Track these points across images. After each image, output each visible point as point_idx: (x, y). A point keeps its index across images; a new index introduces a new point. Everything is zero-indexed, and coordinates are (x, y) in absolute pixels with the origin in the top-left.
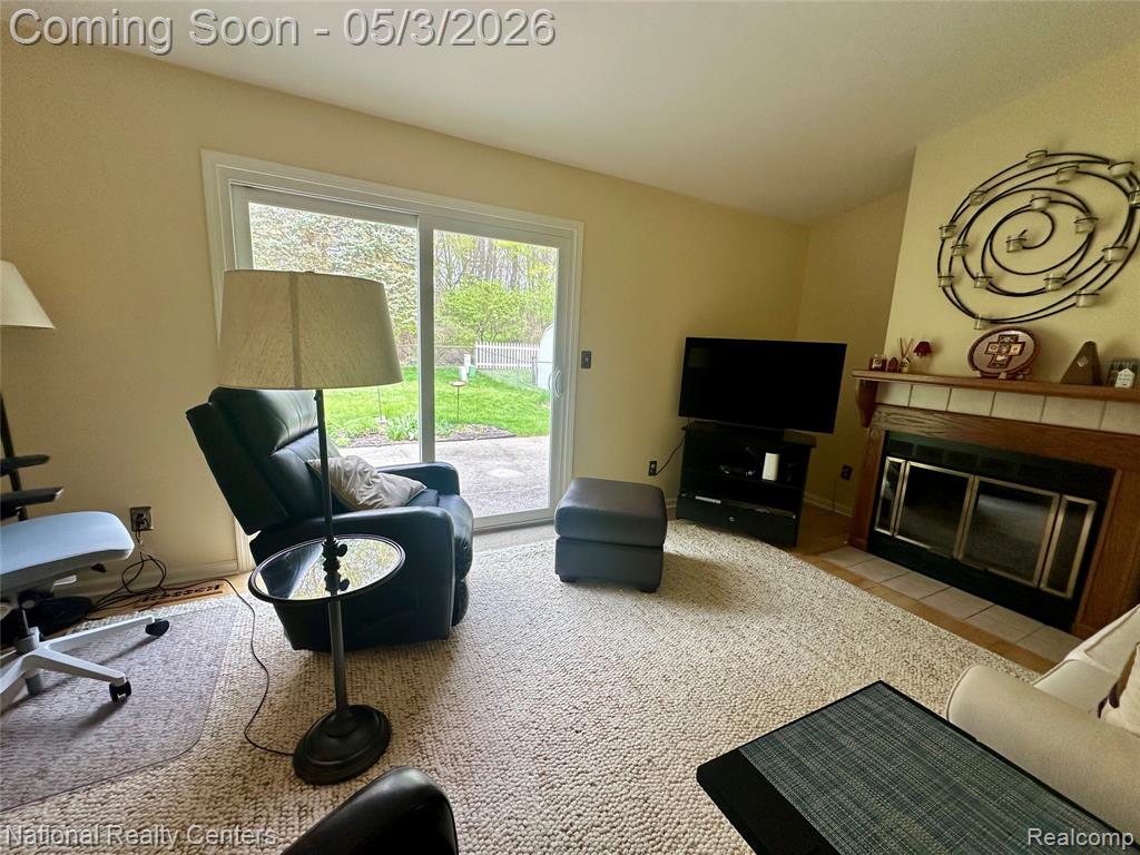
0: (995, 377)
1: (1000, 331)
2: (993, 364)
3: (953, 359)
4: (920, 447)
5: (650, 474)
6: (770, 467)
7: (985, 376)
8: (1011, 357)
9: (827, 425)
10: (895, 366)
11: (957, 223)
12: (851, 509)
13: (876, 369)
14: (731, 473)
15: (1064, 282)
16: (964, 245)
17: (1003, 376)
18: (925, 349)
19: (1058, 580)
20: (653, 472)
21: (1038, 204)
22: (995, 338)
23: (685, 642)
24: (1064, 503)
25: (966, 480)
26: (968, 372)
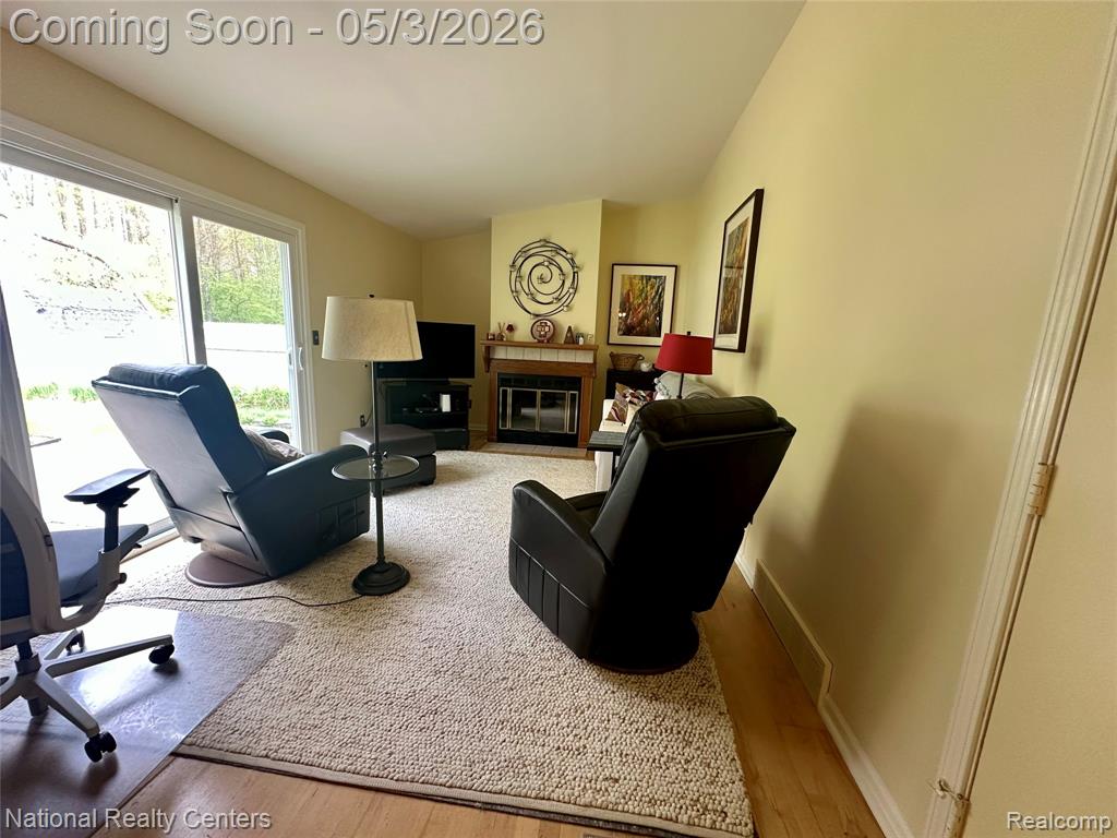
0: (543, 342)
1: (540, 320)
2: (541, 336)
3: (523, 333)
4: (515, 379)
6: (446, 403)
7: (539, 342)
8: (546, 333)
9: (471, 374)
10: (500, 338)
11: (516, 264)
12: (486, 426)
13: (491, 339)
14: (424, 412)
15: (558, 299)
16: (520, 277)
17: (545, 341)
18: (511, 328)
19: (571, 429)
20: (363, 424)
21: (546, 263)
22: (538, 323)
24: (569, 394)
25: (536, 392)
26: (532, 340)
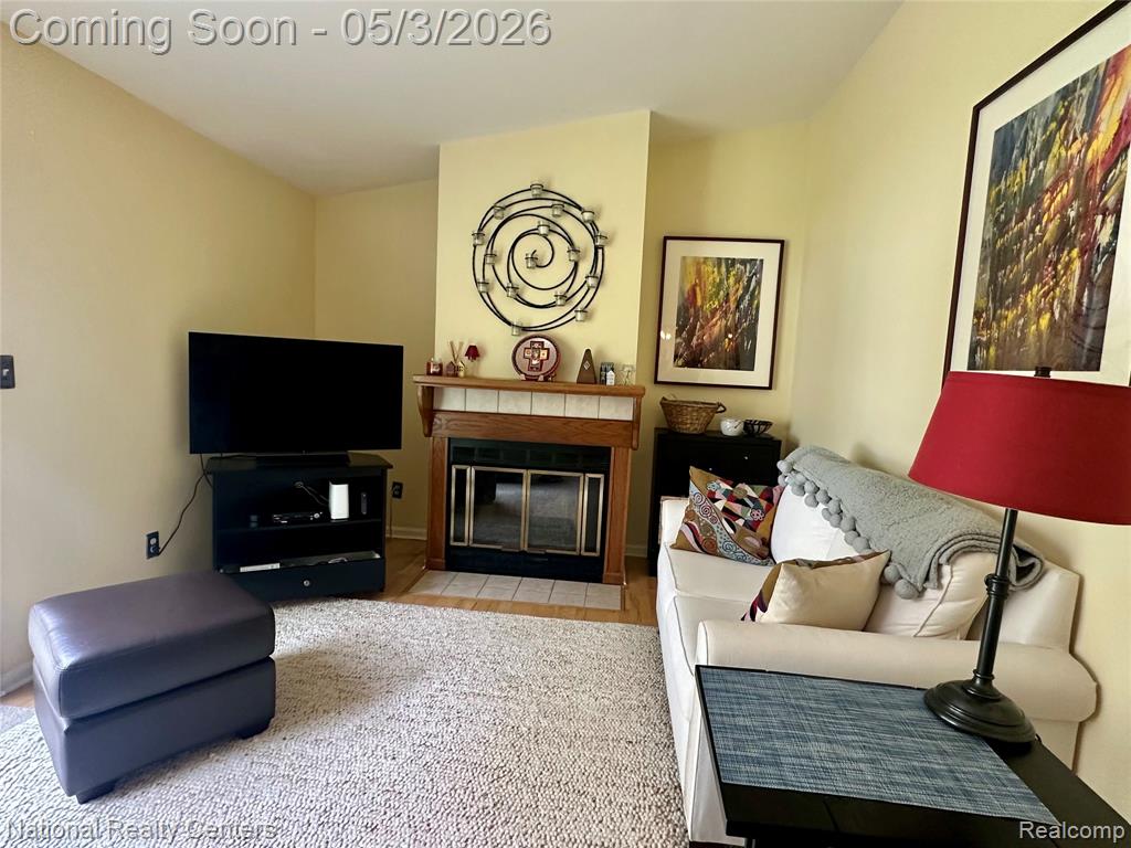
0: (536, 379)
1: (530, 338)
2: (531, 368)
3: (497, 363)
4: (480, 450)
5: (150, 555)
6: (339, 501)
7: (528, 378)
8: (542, 361)
9: (394, 441)
10: (453, 371)
11: (485, 231)
13: (435, 374)
14: (291, 522)
15: (566, 298)
16: (492, 255)
17: (541, 378)
18: (473, 352)
19: (591, 544)
20: (154, 551)
21: (543, 230)
22: (527, 344)
23: (357, 768)
24: (587, 479)
25: (521, 475)
26: (514, 375)
